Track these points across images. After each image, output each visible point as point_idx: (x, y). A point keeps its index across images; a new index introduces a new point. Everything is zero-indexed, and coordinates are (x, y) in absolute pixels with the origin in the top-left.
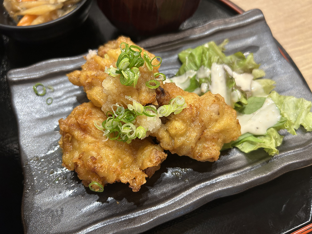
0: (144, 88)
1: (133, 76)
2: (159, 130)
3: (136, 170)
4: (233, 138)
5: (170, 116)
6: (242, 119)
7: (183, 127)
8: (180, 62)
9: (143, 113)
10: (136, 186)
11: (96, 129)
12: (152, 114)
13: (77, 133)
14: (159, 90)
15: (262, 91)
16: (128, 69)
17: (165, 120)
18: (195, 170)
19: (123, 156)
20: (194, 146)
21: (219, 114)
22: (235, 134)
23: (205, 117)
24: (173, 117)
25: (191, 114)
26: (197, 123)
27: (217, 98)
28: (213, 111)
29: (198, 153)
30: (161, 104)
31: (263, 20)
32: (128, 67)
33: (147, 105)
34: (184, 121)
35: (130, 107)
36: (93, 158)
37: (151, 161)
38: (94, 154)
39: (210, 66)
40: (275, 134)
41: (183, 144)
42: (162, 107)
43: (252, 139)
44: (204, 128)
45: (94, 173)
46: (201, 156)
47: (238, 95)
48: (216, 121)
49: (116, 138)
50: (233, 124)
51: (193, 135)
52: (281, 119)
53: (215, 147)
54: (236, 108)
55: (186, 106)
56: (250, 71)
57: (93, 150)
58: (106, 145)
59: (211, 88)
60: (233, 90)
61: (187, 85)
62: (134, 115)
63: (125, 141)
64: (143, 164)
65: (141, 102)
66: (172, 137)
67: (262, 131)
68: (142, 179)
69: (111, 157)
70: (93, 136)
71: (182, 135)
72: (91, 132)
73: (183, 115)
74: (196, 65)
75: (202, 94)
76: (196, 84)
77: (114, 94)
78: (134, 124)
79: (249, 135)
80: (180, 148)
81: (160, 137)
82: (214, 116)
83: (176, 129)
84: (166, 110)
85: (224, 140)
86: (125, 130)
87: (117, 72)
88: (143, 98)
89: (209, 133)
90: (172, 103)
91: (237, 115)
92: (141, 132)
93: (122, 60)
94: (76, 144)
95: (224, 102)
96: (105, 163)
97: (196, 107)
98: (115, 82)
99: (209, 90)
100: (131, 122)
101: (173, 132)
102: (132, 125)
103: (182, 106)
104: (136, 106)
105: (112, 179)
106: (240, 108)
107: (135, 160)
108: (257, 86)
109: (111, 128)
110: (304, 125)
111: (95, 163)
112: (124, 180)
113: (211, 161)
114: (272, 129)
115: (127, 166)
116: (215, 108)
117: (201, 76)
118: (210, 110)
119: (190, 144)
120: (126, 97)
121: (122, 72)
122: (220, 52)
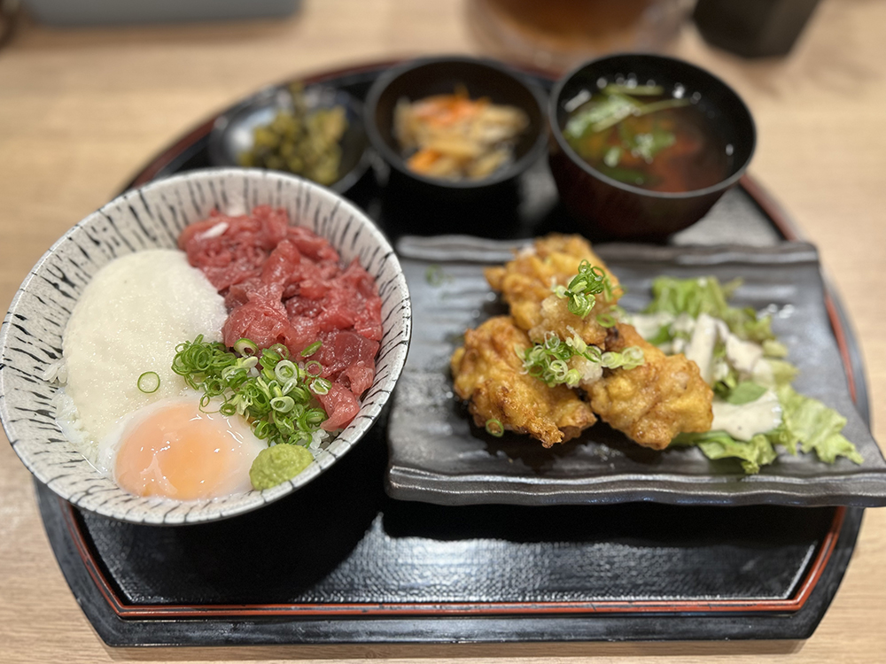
0: (592, 322)
1: (585, 304)
2: (596, 383)
3: (551, 424)
4: (696, 428)
5: (616, 370)
6: (718, 408)
7: (629, 389)
8: (652, 295)
9: (584, 353)
10: (547, 442)
11: (516, 355)
12: (595, 358)
13: (489, 353)
14: (612, 330)
15: (770, 378)
16: (583, 295)
17: (608, 373)
18: (628, 456)
19: (539, 401)
20: (637, 419)
21: (685, 388)
22: (700, 422)
23: (665, 387)
24: (620, 371)
25: (647, 375)
26: (651, 390)
27: (690, 367)
28: (677, 381)
29: (639, 431)
30: (608, 350)
31: (815, 264)
32: (582, 292)
33: (590, 345)
34: (633, 382)
35: (569, 342)
36: (505, 390)
37: (574, 418)
38: (506, 384)
39: (696, 316)
40: (765, 444)
41: (623, 412)
42: (608, 354)
43: (725, 440)
44: (659, 400)
45: (500, 408)
46: (643, 436)
47: (723, 371)
48: (679, 396)
49: (536, 375)
50: (702, 408)
51: (641, 404)
52: (780, 425)
53: (665, 431)
54: (716, 391)
55: (642, 363)
56: (759, 342)
57: (506, 380)
58: (522, 379)
59: (688, 349)
60: (718, 362)
61: (653, 333)
62: (570, 352)
63: (546, 383)
64: (560, 420)
65: (584, 339)
66: (610, 398)
67: (746, 434)
68: (557, 437)
69: (526, 395)
70: (508, 363)
71: (625, 400)
72: (507, 356)
73: (635, 373)
74: (675, 305)
75: (671, 353)
76: (666, 336)
77: (553, 318)
78: (568, 364)
79: (723, 434)
80: (618, 416)
81: (595, 393)
82: (678, 388)
83: (620, 388)
84: (614, 360)
85: (682, 427)
86: (554, 368)
87: (566, 293)
88: (588, 334)
89: (663, 409)
90: (624, 352)
91: (714, 399)
92: (573, 378)
93: (579, 282)
94: (483, 366)
95: (698, 374)
96: (518, 399)
97: (656, 369)
98: (559, 304)
99: (683, 352)
100: (564, 359)
101: (614, 391)
102: (564, 365)
103: (637, 361)
104: (577, 343)
105: (521, 422)
106: (722, 392)
107: (551, 413)
108: (764, 368)
109: (536, 360)
110: (819, 448)
111: (505, 396)
112: (535, 428)
113: (655, 448)
114: (762, 437)
115: (540, 414)
116: (683, 378)
117: (678, 327)
118: (674, 378)
119: (633, 414)
120: (568, 328)
121: (575, 296)
122: (720, 297)
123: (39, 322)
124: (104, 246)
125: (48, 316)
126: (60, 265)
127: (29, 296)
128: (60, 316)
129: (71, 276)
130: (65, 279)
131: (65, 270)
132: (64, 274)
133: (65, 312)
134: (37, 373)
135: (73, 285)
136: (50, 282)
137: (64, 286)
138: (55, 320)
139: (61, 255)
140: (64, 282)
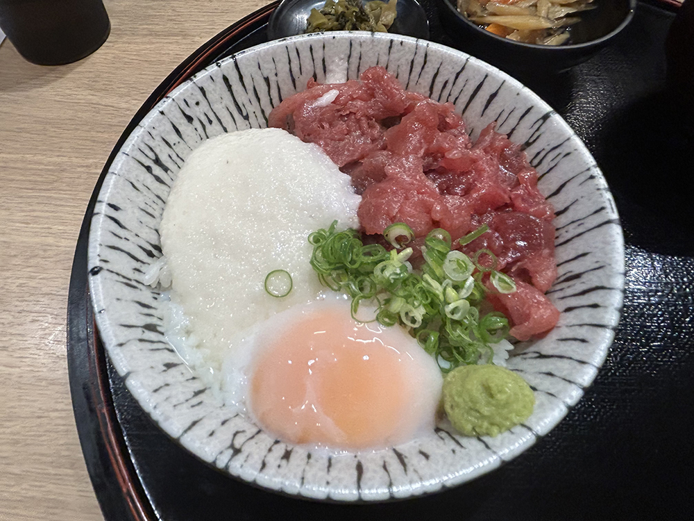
123: (133, 212)
124: (196, 123)
125: (143, 206)
126: (152, 144)
127: (122, 180)
128: (154, 206)
129: (164, 158)
130: (157, 161)
131: (157, 151)
132: (156, 155)
133: (160, 202)
134: (137, 276)
135: (166, 169)
136: (143, 165)
137: (157, 170)
138: (150, 210)
139: (154, 133)
140: (156, 165)
